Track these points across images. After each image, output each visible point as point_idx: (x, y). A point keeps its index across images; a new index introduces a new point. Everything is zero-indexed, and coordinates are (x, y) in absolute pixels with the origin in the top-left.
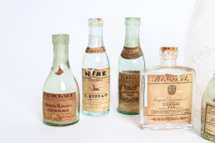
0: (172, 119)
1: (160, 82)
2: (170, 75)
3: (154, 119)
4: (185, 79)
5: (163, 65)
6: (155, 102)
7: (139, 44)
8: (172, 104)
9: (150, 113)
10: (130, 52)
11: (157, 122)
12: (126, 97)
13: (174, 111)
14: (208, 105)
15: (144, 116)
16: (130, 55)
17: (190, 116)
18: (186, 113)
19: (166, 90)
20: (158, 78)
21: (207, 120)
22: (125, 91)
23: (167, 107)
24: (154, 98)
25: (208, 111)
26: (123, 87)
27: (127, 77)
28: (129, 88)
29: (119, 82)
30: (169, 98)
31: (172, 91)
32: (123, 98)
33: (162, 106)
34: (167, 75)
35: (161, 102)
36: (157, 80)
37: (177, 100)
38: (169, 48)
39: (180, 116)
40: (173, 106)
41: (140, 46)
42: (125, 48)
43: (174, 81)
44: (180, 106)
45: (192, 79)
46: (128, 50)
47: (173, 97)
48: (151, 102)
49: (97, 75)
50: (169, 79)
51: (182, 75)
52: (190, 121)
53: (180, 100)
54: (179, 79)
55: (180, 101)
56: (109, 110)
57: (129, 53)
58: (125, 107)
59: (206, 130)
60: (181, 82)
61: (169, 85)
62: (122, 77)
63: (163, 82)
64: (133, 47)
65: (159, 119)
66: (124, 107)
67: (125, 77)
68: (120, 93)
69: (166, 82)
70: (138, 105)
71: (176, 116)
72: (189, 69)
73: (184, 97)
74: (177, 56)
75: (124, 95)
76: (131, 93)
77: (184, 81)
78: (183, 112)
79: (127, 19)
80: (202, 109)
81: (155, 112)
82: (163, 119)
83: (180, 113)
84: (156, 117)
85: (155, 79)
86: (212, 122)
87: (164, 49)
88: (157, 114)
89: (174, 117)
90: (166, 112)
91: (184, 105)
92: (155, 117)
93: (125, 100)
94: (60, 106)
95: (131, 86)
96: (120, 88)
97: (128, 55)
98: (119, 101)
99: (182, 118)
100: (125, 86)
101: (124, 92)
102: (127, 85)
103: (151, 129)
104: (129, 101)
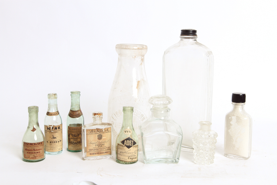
0: (101, 153)
1: (93, 133)
2: (99, 129)
3: (91, 154)
4: (107, 130)
5: (94, 123)
6: (91, 144)
7: (80, 108)
8: (100, 145)
9: (88, 151)
10: (74, 113)
11: (92, 155)
12: (73, 141)
13: (101, 149)
14: (118, 144)
15: (85, 152)
16: (75, 115)
17: (111, 151)
18: (108, 150)
19: (97, 137)
20: (92, 131)
21: (118, 153)
22: (72, 137)
23: (97, 147)
24: (90, 142)
25: (118, 148)
26: (71, 135)
27: (73, 129)
28: (74, 135)
29: (68, 132)
30: (98, 142)
31: (100, 137)
32: (71, 142)
33: (94, 146)
34: (97, 129)
35: (94, 144)
36: (92, 132)
37: (103, 142)
38: (97, 114)
39: (105, 151)
40: (101, 146)
41: (80, 109)
42: (71, 110)
43: (101, 132)
44: (105, 146)
45: (111, 130)
46: (73, 112)
47: (101, 141)
48: (88, 145)
49: (55, 129)
50: (98, 131)
51: (105, 129)
52: (111, 154)
53: (105, 142)
54: (104, 131)
55: (105, 143)
56: (62, 150)
57: (74, 114)
58: (72, 148)
59: (118, 158)
60: (105, 132)
61: (98, 134)
62: (70, 129)
63: (95, 133)
64: (76, 110)
65: (93, 154)
66: (71, 148)
67: (72, 129)
68: (69, 139)
70: (81, 146)
71: (102, 152)
72: (109, 124)
73: (107, 141)
74: (102, 118)
75: (72, 140)
76: (76, 139)
77: (106, 131)
78: (107, 149)
79: (72, 93)
80: (116, 146)
81: (91, 150)
82: (95, 154)
83: (105, 150)
84: (92, 153)
85: (90, 131)
86: (121, 153)
87: (95, 114)
88: (92, 151)
89: (101, 152)
90: (97, 149)
91: (107, 145)
92: (91, 153)
93: (72, 143)
94: (35, 150)
95: (76, 135)
96: (69, 136)
97: (73, 115)
98: (68, 144)
99: (106, 152)
100: (72, 135)
101: (71, 138)
102: (73, 134)
103: (89, 160)
104: (75, 143)
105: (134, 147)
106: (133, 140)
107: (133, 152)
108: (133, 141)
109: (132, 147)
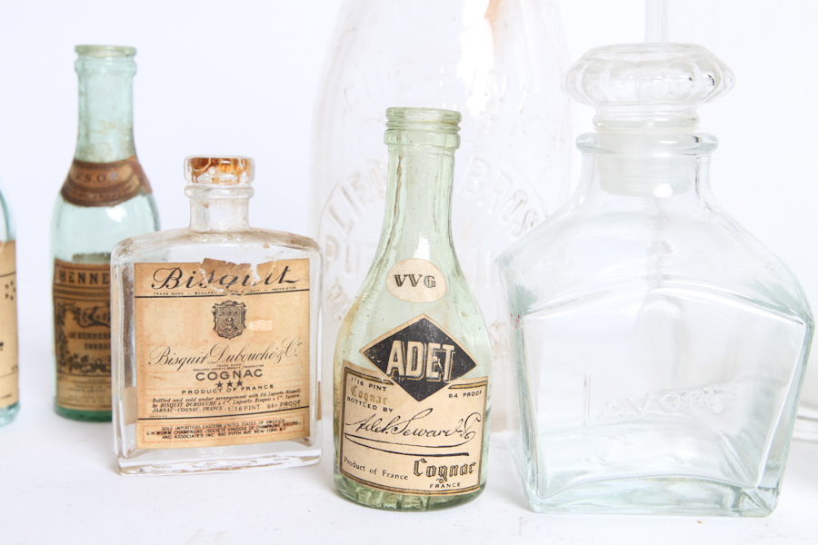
0: (235, 430)
1: (182, 288)
2: (222, 264)
3: (165, 433)
4: (281, 278)
5: (196, 228)
6: (168, 368)
8: (231, 375)
9: (149, 411)
10: (94, 178)
11: (174, 443)
12: (83, 352)
13: (239, 400)
14: (348, 371)
15: (128, 423)
16: (95, 191)
17: (306, 419)
18: (287, 408)
19: (208, 321)
20: (175, 273)
21: (348, 429)
22: (78, 329)
23: (212, 385)
24: (162, 350)
25: (349, 394)
26: (69, 317)
27: (82, 277)
28: (91, 317)
29: (55, 298)
30: (217, 352)
31: (230, 323)
32: (71, 359)
33: (191, 383)
34: (206, 260)
35: (189, 367)
36: (172, 283)
37: (252, 357)
38: (215, 162)
39: (265, 419)
40: (235, 381)
41: (135, 156)
42: (79, 164)
43: (238, 286)
44: (265, 380)
45: (308, 279)
46: (86, 172)
47: (235, 346)
48: (149, 369)
50: (217, 277)
51: (268, 265)
52: (305, 437)
53: (264, 356)
54: (256, 277)
55: (264, 362)
56: (14, 406)
57: (91, 185)
58: (79, 394)
59: (346, 466)
60: (262, 288)
61: (219, 301)
62: (62, 275)
63: (194, 289)
64: (108, 159)
65: (182, 433)
66: (73, 393)
67: (76, 277)
68: (61, 340)
69: (205, 291)
71: (248, 419)
72: (297, 242)
73: (278, 347)
74: (249, 191)
75: (76, 347)
76: (100, 338)
77: (275, 285)
78: (277, 402)
79: (83, 51)
80: (335, 389)
81: (166, 404)
82: (198, 433)
83: (264, 406)
84: (173, 425)
85: (162, 277)
86: (362, 433)
87: (200, 164)
88: (175, 413)
89: (240, 421)
90: (211, 404)
91: (278, 376)
92: (166, 424)
93: (78, 366)
95: (99, 312)
96: (59, 319)
97: (84, 189)
98: (59, 371)
99: (272, 426)
100: (76, 312)
101: (72, 335)
102: (83, 306)
103: (157, 470)
104: (94, 367)
105: (460, 392)
106: (450, 342)
107: (451, 427)
108: (449, 348)
109: (445, 391)
